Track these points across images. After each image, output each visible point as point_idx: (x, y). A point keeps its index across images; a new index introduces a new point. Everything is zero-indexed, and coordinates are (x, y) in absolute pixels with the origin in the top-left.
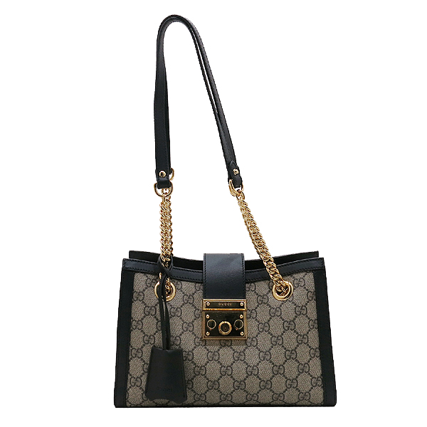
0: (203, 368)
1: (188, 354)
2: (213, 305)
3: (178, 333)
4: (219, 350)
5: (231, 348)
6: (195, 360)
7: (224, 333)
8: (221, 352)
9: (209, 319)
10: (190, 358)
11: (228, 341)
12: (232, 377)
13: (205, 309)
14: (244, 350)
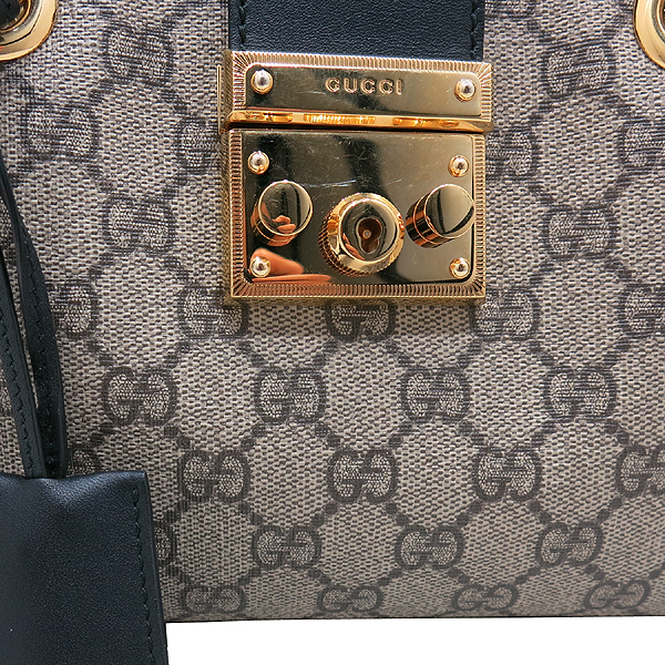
0: (229, 463)
1: (143, 387)
2: (286, 90)
3: (80, 263)
4: (320, 361)
5: (392, 349)
6: (184, 421)
7: (358, 264)
8: (333, 370)
9: (265, 179)
10: (157, 406)
11: (370, 307)
12: (392, 509)
13: (238, 115)
14: (465, 361)
